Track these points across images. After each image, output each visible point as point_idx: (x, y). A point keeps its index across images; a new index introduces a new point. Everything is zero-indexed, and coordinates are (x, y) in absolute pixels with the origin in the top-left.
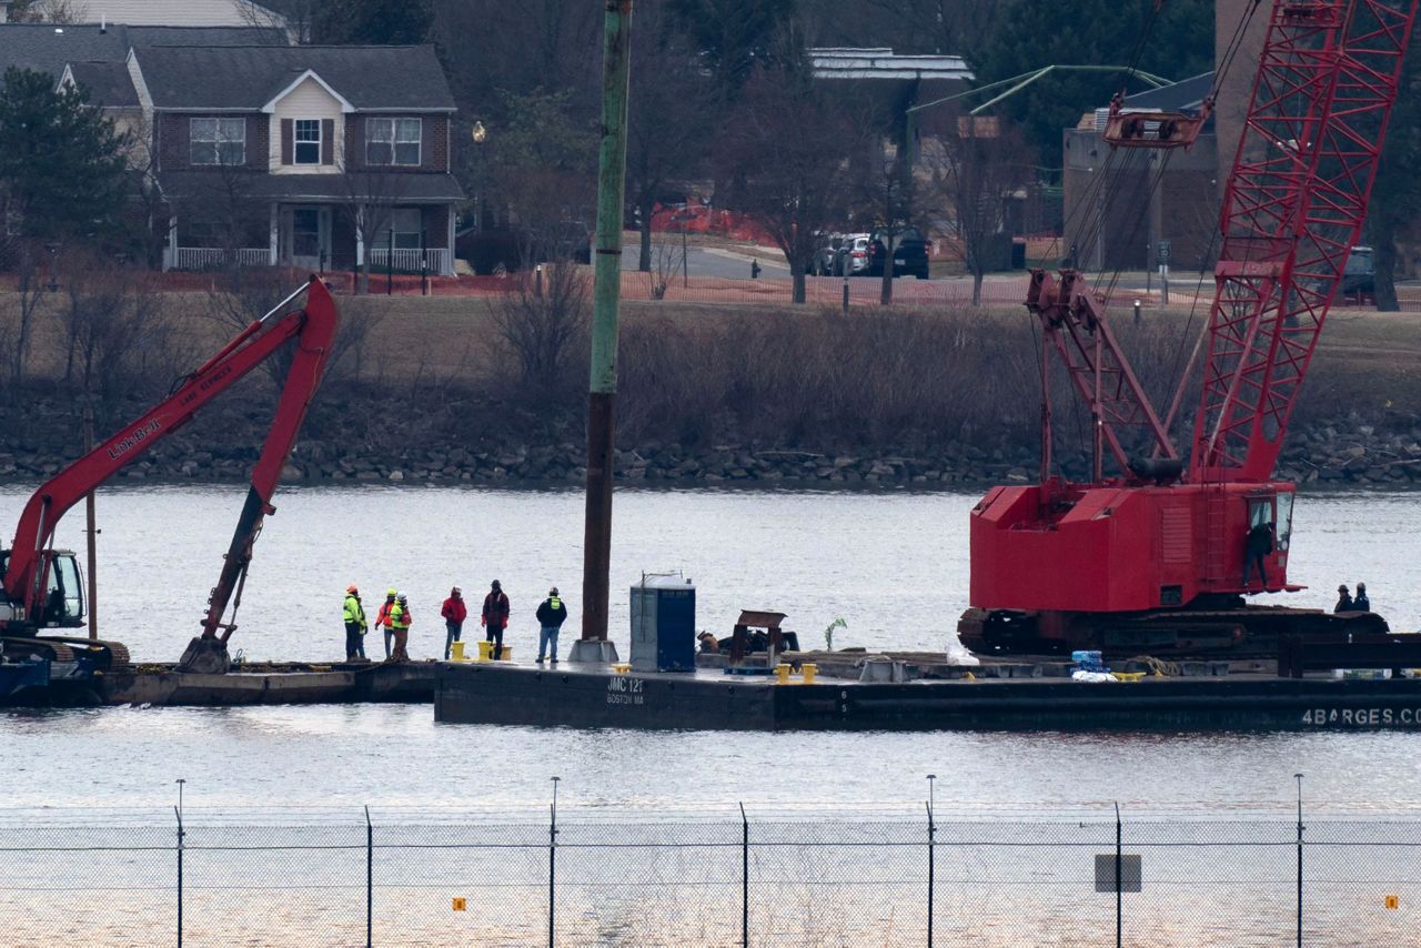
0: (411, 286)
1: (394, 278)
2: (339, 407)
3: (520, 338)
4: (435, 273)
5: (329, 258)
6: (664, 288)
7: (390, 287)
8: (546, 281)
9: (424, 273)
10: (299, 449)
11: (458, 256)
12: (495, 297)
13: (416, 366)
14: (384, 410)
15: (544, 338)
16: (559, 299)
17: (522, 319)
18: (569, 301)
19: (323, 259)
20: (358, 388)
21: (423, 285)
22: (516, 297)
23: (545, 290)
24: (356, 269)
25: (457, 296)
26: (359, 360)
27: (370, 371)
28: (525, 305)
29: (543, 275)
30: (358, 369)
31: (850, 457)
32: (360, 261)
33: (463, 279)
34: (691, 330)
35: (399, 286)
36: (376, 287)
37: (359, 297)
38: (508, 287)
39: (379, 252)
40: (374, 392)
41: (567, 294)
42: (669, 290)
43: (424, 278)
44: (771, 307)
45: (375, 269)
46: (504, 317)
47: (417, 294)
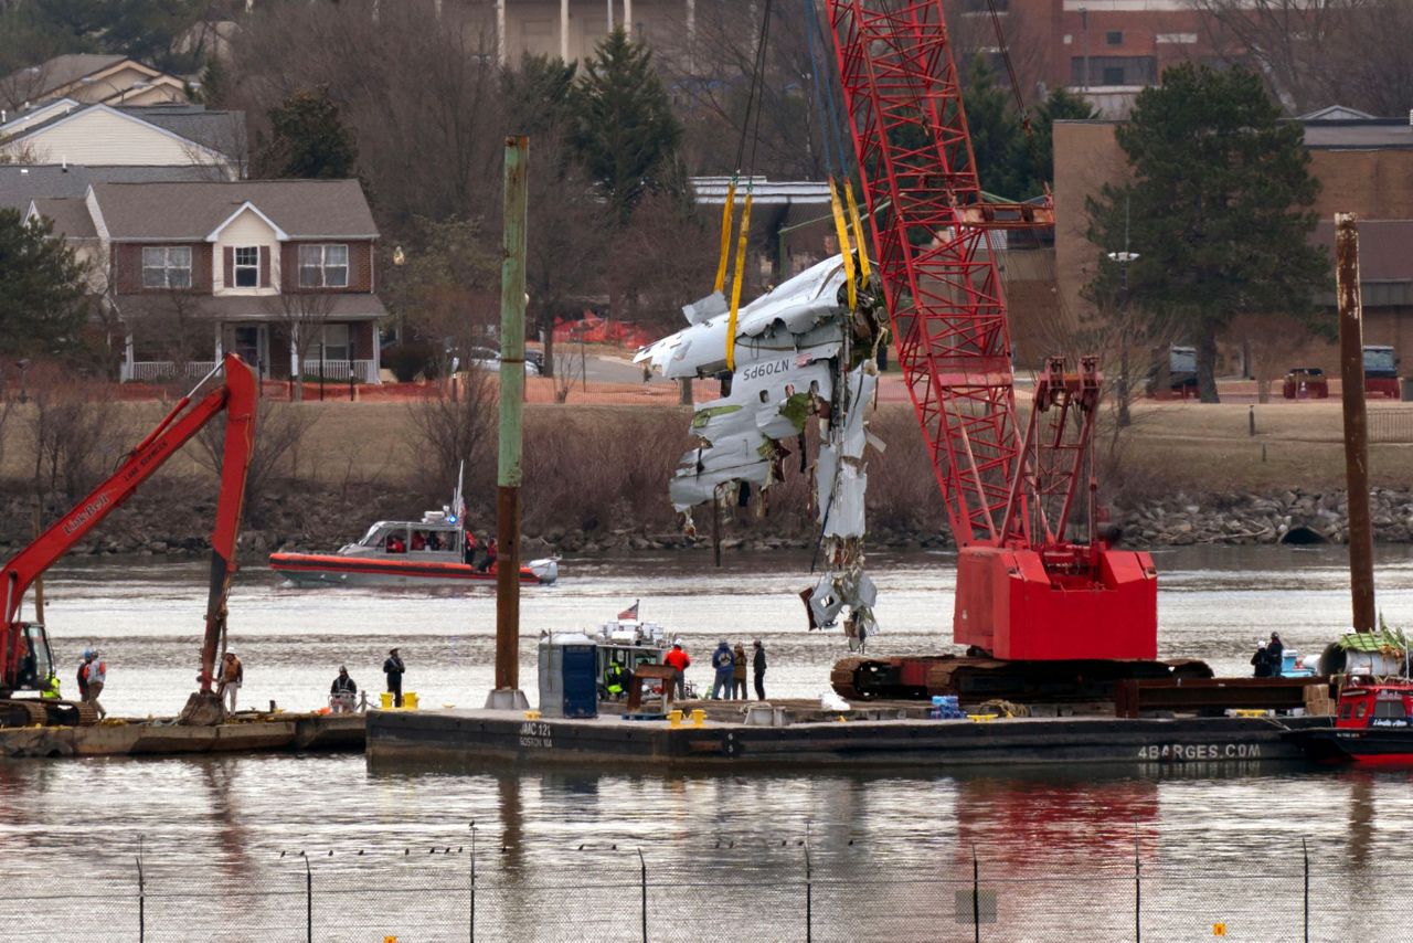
0: (340, 393)
1: (326, 386)
2: (278, 501)
3: (438, 438)
4: (362, 381)
5: (268, 369)
6: (566, 391)
7: (322, 394)
8: (461, 387)
9: (352, 381)
10: (244, 539)
11: (383, 366)
12: (416, 401)
13: (346, 464)
14: (319, 504)
15: (459, 438)
16: (473, 403)
17: (440, 421)
18: (481, 405)
19: (262, 369)
20: (295, 484)
21: (352, 392)
22: (434, 401)
23: (460, 395)
24: (292, 379)
25: (382, 402)
26: (295, 461)
27: (305, 471)
28: (443, 409)
29: (459, 382)
30: (295, 468)
31: (735, 538)
32: (295, 371)
33: (387, 387)
34: (591, 429)
35: (331, 393)
36: (310, 395)
37: (294, 404)
38: (427, 392)
39: (312, 364)
40: (312, 487)
41: (480, 399)
42: (570, 395)
43: (352, 386)
44: (660, 407)
45: (307, 378)
46: (424, 419)
47: (345, 400)
